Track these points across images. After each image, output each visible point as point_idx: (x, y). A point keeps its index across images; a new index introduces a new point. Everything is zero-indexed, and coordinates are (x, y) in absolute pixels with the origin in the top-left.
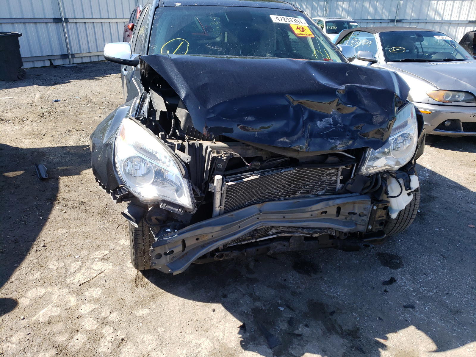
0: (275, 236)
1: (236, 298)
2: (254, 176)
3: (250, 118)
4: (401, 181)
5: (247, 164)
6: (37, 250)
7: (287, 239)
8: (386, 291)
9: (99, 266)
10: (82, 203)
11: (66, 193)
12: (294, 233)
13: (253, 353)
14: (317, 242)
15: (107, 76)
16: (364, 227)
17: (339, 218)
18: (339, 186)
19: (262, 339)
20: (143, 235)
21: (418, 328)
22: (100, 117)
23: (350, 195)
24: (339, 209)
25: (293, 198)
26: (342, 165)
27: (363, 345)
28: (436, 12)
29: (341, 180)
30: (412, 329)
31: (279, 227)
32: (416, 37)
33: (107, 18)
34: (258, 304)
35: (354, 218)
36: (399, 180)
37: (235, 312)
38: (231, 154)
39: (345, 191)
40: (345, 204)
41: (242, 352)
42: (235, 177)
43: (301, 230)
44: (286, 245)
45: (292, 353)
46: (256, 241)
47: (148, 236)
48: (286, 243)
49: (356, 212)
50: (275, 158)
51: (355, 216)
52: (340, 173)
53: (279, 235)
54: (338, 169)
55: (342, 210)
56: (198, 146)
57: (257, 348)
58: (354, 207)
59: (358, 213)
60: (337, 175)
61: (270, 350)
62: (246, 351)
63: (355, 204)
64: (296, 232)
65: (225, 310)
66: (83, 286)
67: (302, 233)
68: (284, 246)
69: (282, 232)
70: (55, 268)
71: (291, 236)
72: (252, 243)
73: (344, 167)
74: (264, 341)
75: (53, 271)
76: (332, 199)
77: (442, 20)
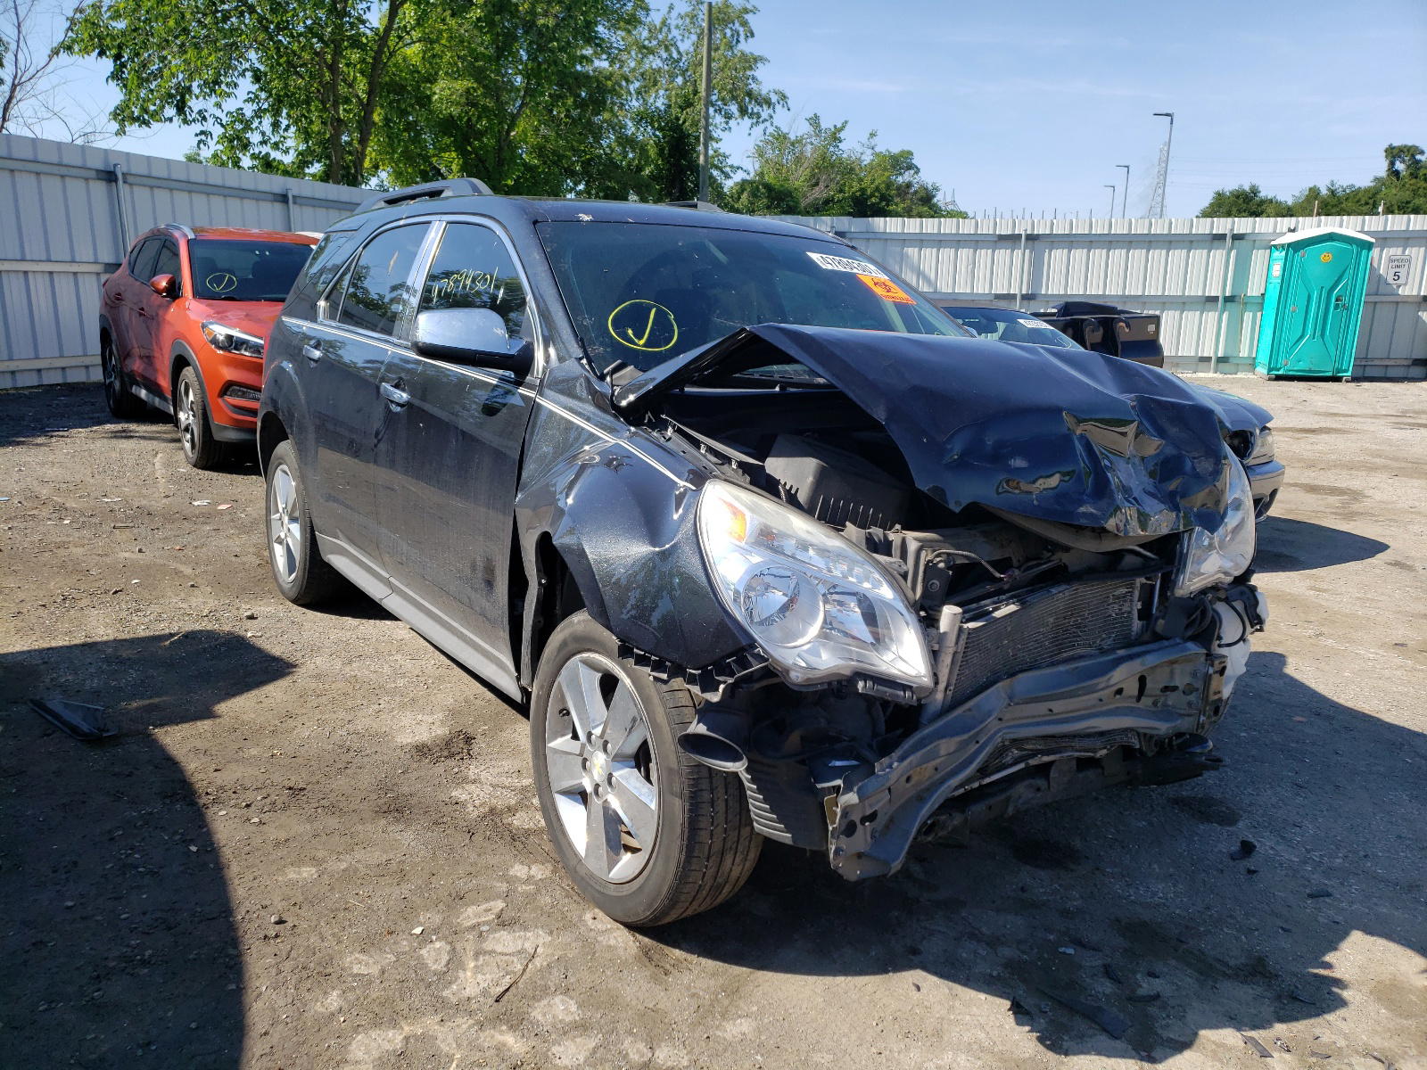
0: (1022, 766)
1: (945, 951)
2: (1007, 605)
3: (1018, 463)
4: (1239, 605)
5: (997, 575)
6: (266, 937)
7: (1044, 770)
8: (1250, 872)
9: (505, 941)
10: (295, 791)
11: (216, 770)
12: (1060, 752)
13: (1088, 1057)
14: (1100, 770)
15: (61, 433)
16: (1191, 719)
17: (1140, 705)
18: (1137, 624)
19: (1082, 1025)
20: (712, 803)
21: (1369, 931)
22: (140, 551)
23: (1166, 643)
24: (1142, 680)
25: (1066, 661)
26: (1140, 575)
27: (1297, 987)
28: (919, 273)
29: (1139, 610)
30: (1356, 936)
31: (1027, 740)
32: (984, 321)
33: (44, 258)
34: (1007, 952)
35: (1172, 699)
36: (1234, 603)
37: (968, 980)
38: (948, 554)
39: (1152, 638)
40: (1153, 668)
41: (1063, 1063)
42: (974, 610)
43: (1076, 743)
44: (1043, 788)
45: (1172, 1036)
46: (980, 786)
47: (724, 803)
48: (1041, 783)
49: (1177, 684)
50: (1035, 562)
51: (1176, 693)
52: (1137, 593)
53: (1033, 762)
54: (1132, 586)
55: (1149, 685)
56: (880, 541)
57: (1089, 1045)
58: (1172, 673)
59: (1181, 688)
60: (1131, 601)
61: (1118, 1042)
62: (1068, 1058)
63: (1175, 666)
64: (1065, 749)
65: (942, 981)
66: (505, 997)
67: (1077, 751)
68: (1039, 790)
69: (1035, 755)
70: (375, 970)
71: (1052, 763)
72: (973, 790)
73: (1143, 580)
74: (1091, 1028)
75: (378, 981)
76: (1138, 655)
77: (935, 292)
